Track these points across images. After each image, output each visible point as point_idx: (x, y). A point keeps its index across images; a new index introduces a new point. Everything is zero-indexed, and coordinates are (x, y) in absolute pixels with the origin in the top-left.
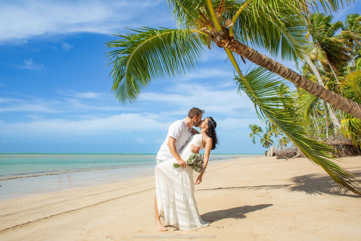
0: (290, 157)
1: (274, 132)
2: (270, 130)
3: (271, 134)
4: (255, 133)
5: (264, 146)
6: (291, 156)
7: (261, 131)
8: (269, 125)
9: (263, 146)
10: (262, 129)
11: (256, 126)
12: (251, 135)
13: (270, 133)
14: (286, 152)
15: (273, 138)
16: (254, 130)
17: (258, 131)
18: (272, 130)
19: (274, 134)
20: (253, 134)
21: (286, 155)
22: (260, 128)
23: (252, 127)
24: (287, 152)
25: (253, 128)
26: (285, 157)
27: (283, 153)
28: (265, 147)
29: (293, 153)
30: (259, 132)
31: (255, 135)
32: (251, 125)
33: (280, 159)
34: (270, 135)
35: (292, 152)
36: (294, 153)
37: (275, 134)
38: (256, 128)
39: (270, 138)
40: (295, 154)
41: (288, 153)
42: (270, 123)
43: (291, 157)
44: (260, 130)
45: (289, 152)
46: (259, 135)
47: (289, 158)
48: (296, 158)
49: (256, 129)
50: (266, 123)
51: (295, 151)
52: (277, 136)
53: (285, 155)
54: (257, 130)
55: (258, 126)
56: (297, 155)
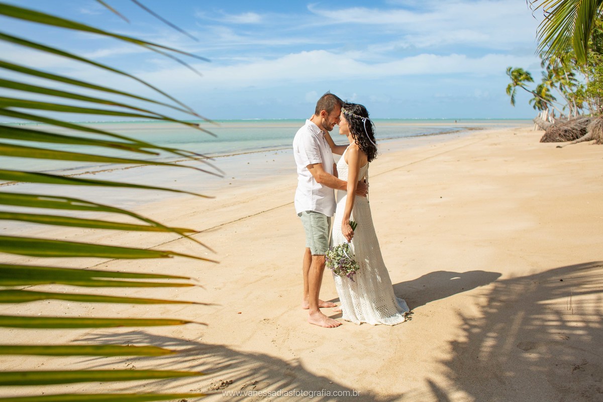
0: (572, 138)
1: (557, 82)
2: (550, 77)
3: (552, 84)
4: (517, 84)
5: (537, 107)
6: (572, 136)
7: (530, 80)
8: (548, 68)
9: (534, 107)
10: (532, 76)
11: (521, 69)
12: (509, 88)
13: (549, 82)
14: (562, 128)
15: (554, 92)
16: (516, 78)
17: (524, 80)
18: (554, 78)
19: (558, 85)
20: (512, 85)
21: (562, 133)
22: (527, 74)
23: (512, 72)
24: (566, 128)
25: (515, 74)
26: (558, 138)
27: (557, 130)
28: (539, 108)
29: (579, 129)
30: (526, 83)
31: (517, 87)
32: (511, 68)
33: (548, 142)
34: (549, 87)
35: (576, 127)
36: (581, 131)
37: (561, 84)
38: (520, 74)
39: (547, 93)
40: (583, 132)
41: (566, 131)
42: (550, 64)
43: (574, 139)
44: (529, 78)
45: (569, 128)
46: (525, 87)
47: (569, 140)
48: (582, 141)
49: (519, 76)
50: (543, 63)
51: (584, 127)
52: (563, 88)
53: (560, 134)
54: (522, 78)
55: (525, 70)
56: (586, 136)
